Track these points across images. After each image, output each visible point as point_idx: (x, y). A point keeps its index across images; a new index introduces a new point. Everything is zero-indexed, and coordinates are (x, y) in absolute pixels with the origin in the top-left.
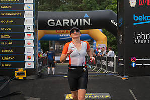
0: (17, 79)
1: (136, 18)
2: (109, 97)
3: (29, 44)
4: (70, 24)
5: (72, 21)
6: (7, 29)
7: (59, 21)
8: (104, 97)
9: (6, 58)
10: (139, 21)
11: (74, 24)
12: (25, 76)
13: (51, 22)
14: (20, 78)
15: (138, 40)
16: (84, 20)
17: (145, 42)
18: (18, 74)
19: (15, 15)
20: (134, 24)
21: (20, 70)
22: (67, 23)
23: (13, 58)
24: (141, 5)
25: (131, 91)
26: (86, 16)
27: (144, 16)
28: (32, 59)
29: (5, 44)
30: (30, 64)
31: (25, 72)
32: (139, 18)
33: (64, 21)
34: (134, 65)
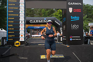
0: (16, 46)
1: (72, 18)
2: (63, 57)
3: (22, 29)
6: (11, 22)
8: (61, 57)
9: (11, 36)
10: (73, 19)
12: (20, 45)
13: (31, 21)
14: (17, 46)
15: (73, 28)
16: (44, 21)
17: (76, 29)
18: (16, 44)
19: (15, 15)
20: (71, 20)
21: (17, 42)
23: (14, 36)
24: (75, 11)
25: (73, 53)
26: (45, 19)
28: (23, 36)
29: (10, 29)
30: (22, 39)
31: (20, 43)
32: (73, 18)
34: (71, 40)
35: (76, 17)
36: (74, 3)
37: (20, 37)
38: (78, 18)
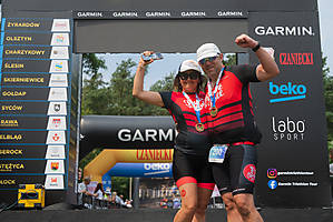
1: (274, 89)
3: (56, 137)
4: (157, 137)
5: (161, 131)
6: (15, 108)
7: (138, 132)
9: (8, 167)
10: (279, 95)
11: (166, 138)
12: (39, 201)
13: (123, 134)
15: (279, 133)
17: (295, 136)
19: (32, 80)
20: (272, 101)
22: (152, 136)
23: (22, 166)
24: (284, 63)
27: (290, 84)
28: (61, 170)
29: (8, 137)
30: (55, 180)
33: (147, 131)
34: (272, 185)
35: (290, 88)
36: (279, 30)
37: (48, 170)
38: (301, 90)
